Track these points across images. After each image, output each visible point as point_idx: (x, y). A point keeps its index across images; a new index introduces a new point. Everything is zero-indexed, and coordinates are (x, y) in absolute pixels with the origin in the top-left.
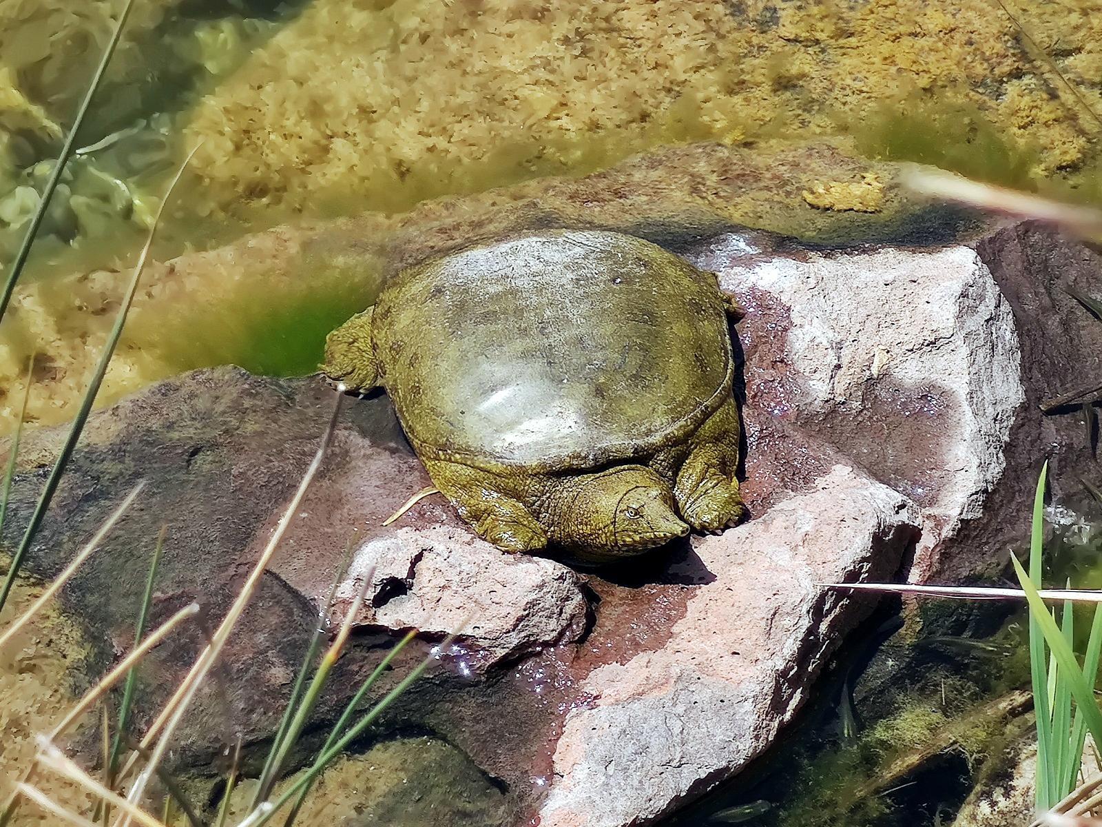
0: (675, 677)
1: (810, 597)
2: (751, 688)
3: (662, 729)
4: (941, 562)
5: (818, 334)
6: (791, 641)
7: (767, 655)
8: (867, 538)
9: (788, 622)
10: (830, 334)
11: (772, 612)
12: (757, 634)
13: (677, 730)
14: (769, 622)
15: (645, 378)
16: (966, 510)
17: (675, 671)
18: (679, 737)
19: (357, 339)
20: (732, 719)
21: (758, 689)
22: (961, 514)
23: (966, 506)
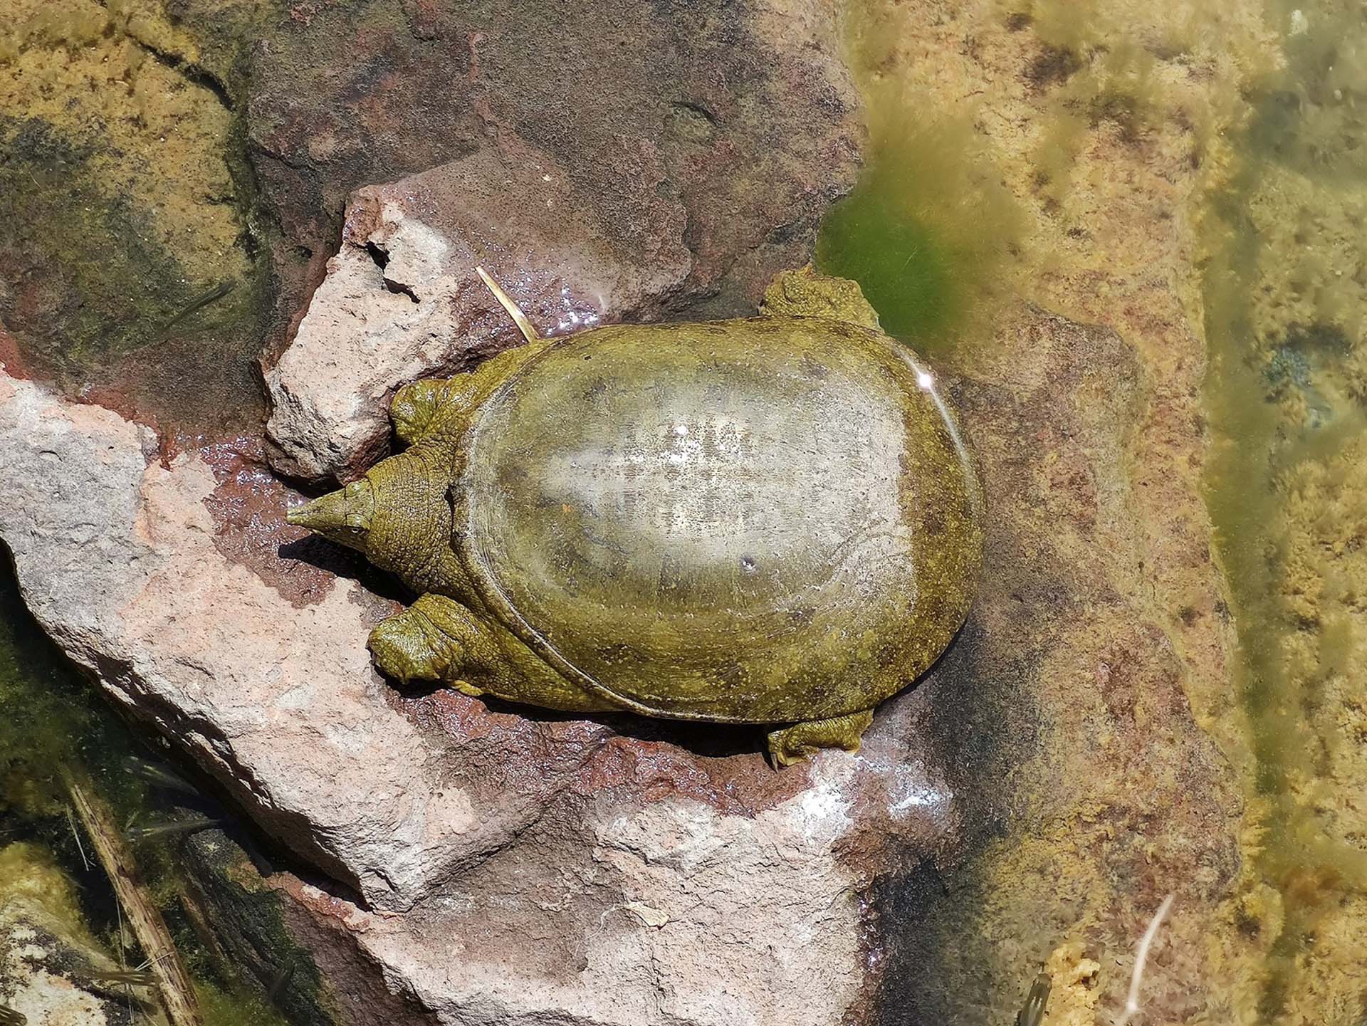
0: (154, 548)
1: (215, 715)
2: (111, 629)
3: (81, 518)
4: (331, 931)
5: (696, 842)
6: (170, 688)
7: (156, 655)
8: (296, 805)
9: (195, 686)
10: (694, 857)
11: (209, 670)
12: (185, 649)
13: (75, 535)
14: (198, 666)
15: (570, 565)
16: (394, 974)
17: (164, 550)
18: (67, 537)
19: (835, 308)
20: (78, 601)
21: (109, 636)
22: (389, 967)
23: (398, 975)
